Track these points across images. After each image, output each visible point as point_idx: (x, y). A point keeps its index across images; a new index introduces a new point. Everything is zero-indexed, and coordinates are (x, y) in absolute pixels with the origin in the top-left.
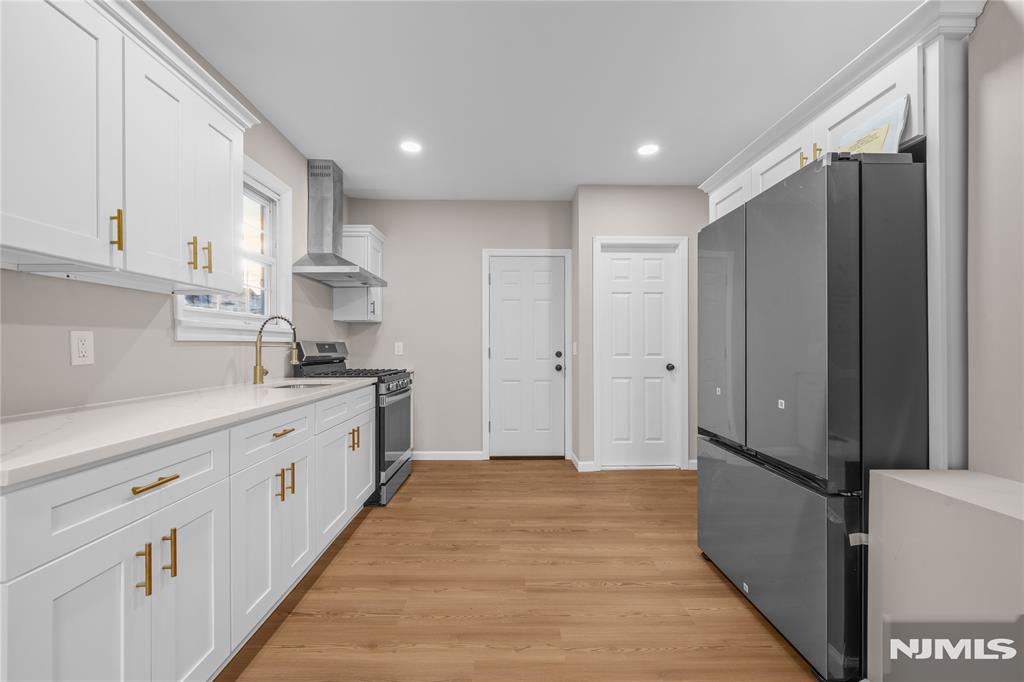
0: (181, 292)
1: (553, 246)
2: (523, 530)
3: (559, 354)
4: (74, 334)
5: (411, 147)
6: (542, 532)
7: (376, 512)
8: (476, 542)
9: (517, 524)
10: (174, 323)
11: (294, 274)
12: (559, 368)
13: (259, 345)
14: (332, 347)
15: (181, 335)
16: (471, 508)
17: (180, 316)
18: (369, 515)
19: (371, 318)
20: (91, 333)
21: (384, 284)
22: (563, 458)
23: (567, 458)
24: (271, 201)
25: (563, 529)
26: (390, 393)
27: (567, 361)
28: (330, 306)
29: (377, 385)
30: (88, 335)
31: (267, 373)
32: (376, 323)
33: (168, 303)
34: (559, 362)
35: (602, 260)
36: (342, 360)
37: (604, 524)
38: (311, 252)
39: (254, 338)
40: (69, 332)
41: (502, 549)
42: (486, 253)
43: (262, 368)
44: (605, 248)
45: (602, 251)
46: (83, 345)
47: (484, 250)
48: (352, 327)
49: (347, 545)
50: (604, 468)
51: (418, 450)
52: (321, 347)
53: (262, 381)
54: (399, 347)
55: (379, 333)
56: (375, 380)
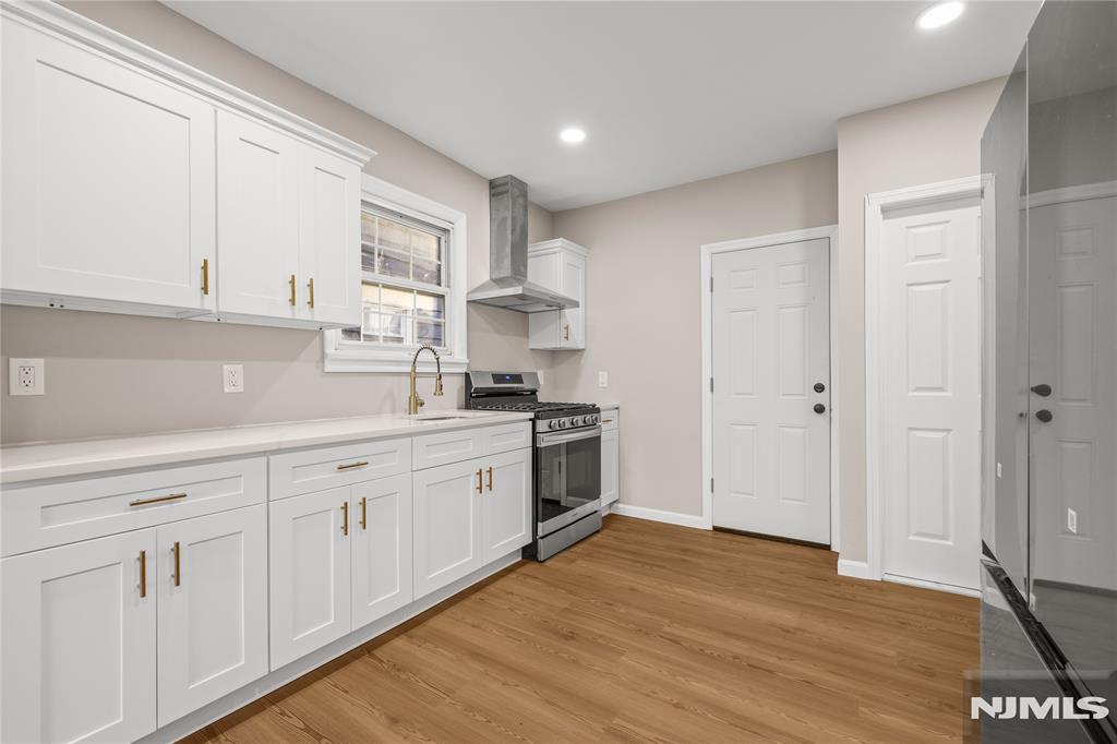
0: (333, 326)
1: (809, 223)
2: (675, 641)
3: (819, 388)
4: (225, 366)
5: (573, 136)
6: (700, 653)
7: (531, 568)
8: (601, 636)
9: (675, 630)
10: (323, 355)
11: (468, 302)
12: (819, 409)
13: (414, 376)
14: (517, 378)
15: (329, 367)
16: (633, 589)
17: (329, 350)
18: (519, 570)
19: (565, 344)
20: (241, 366)
21: (576, 304)
22: (828, 548)
23: (833, 549)
24: (446, 231)
25: (736, 657)
26: (552, 430)
27: (835, 399)
28: (525, 333)
29: (533, 421)
30: (239, 368)
31: (422, 404)
32: (579, 350)
33: (318, 338)
34: (821, 398)
35: (880, 233)
36: (534, 392)
37: (812, 672)
38: (494, 277)
39: (409, 369)
40: (221, 366)
41: (623, 658)
42: (706, 250)
43: (416, 399)
44: (887, 211)
45: (884, 219)
46: (233, 377)
47: (702, 247)
48: (555, 356)
49: (473, 597)
50: (888, 578)
51: (624, 503)
52: (498, 378)
53: (416, 412)
54: (603, 378)
55: (582, 361)
56: (531, 415)
